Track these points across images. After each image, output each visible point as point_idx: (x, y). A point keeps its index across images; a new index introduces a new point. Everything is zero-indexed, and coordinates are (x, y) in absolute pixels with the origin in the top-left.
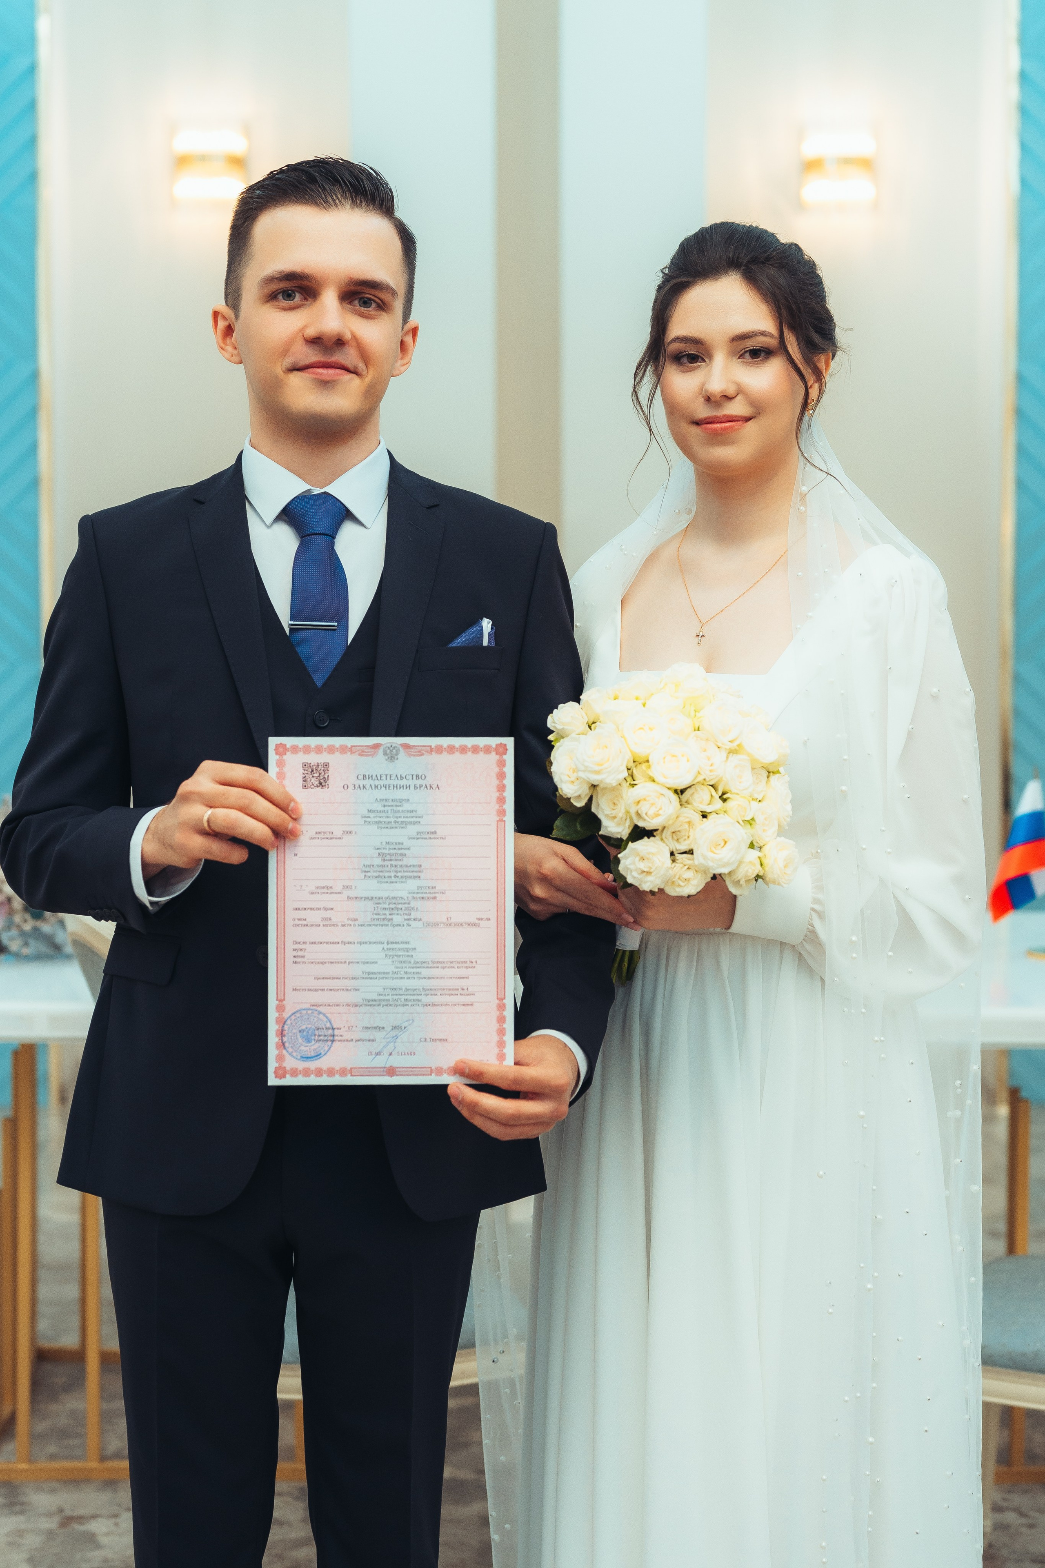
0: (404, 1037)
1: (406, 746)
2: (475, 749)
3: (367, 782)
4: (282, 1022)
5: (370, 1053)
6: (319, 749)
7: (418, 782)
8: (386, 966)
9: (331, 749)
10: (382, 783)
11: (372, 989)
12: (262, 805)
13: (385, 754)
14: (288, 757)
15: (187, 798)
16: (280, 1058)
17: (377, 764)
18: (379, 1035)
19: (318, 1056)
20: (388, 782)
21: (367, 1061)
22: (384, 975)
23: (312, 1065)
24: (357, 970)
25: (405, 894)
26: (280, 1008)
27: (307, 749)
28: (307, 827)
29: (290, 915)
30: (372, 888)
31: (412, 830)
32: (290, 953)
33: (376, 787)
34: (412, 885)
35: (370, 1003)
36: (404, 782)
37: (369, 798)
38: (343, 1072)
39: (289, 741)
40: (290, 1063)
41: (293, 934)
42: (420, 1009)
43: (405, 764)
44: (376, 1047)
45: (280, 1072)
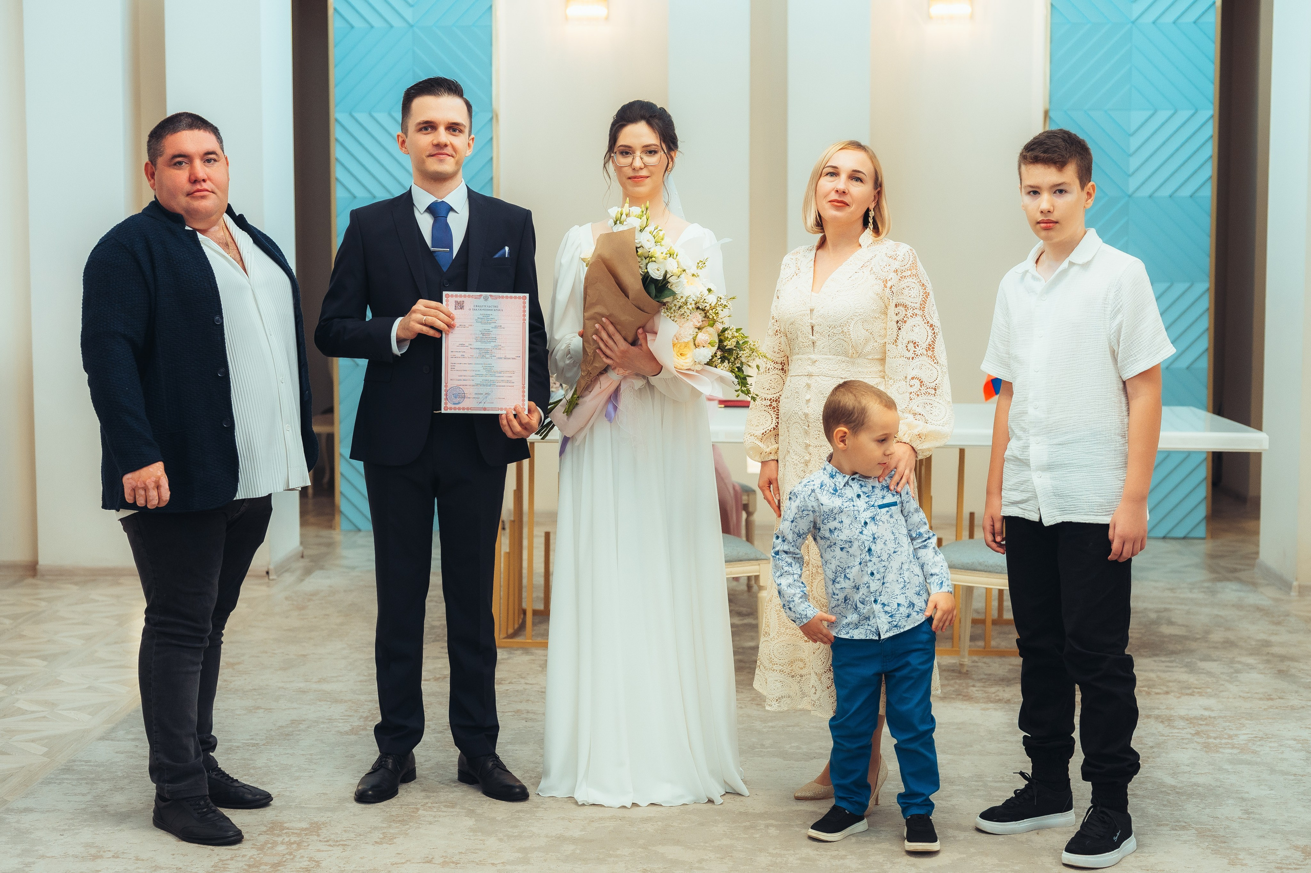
0: (489, 397)
1: (491, 296)
2: (515, 297)
3: (477, 308)
4: (446, 391)
5: (477, 403)
6: (461, 296)
7: (495, 308)
8: (484, 372)
9: (465, 296)
10: (483, 308)
11: (479, 380)
12: (442, 316)
13: (484, 298)
14: (450, 299)
15: (415, 312)
16: (446, 404)
17: (481, 302)
18: (480, 396)
19: (459, 403)
20: (485, 308)
21: (476, 405)
22: (482, 375)
23: (457, 406)
24: (473, 373)
25: (490, 347)
26: (446, 386)
27: (456, 296)
28: (457, 322)
29: (450, 354)
30: (479, 345)
31: (493, 325)
32: (449, 367)
33: (481, 310)
34: (493, 344)
35: (477, 385)
36: (490, 308)
37: (478, 313)
38: (468, 409)
39: (450, 293)
40: (449, 405)
41: (451, 360)
42: (495, 387)
43: (491, 302)
44: (480, 400)
45: (446, 408)
